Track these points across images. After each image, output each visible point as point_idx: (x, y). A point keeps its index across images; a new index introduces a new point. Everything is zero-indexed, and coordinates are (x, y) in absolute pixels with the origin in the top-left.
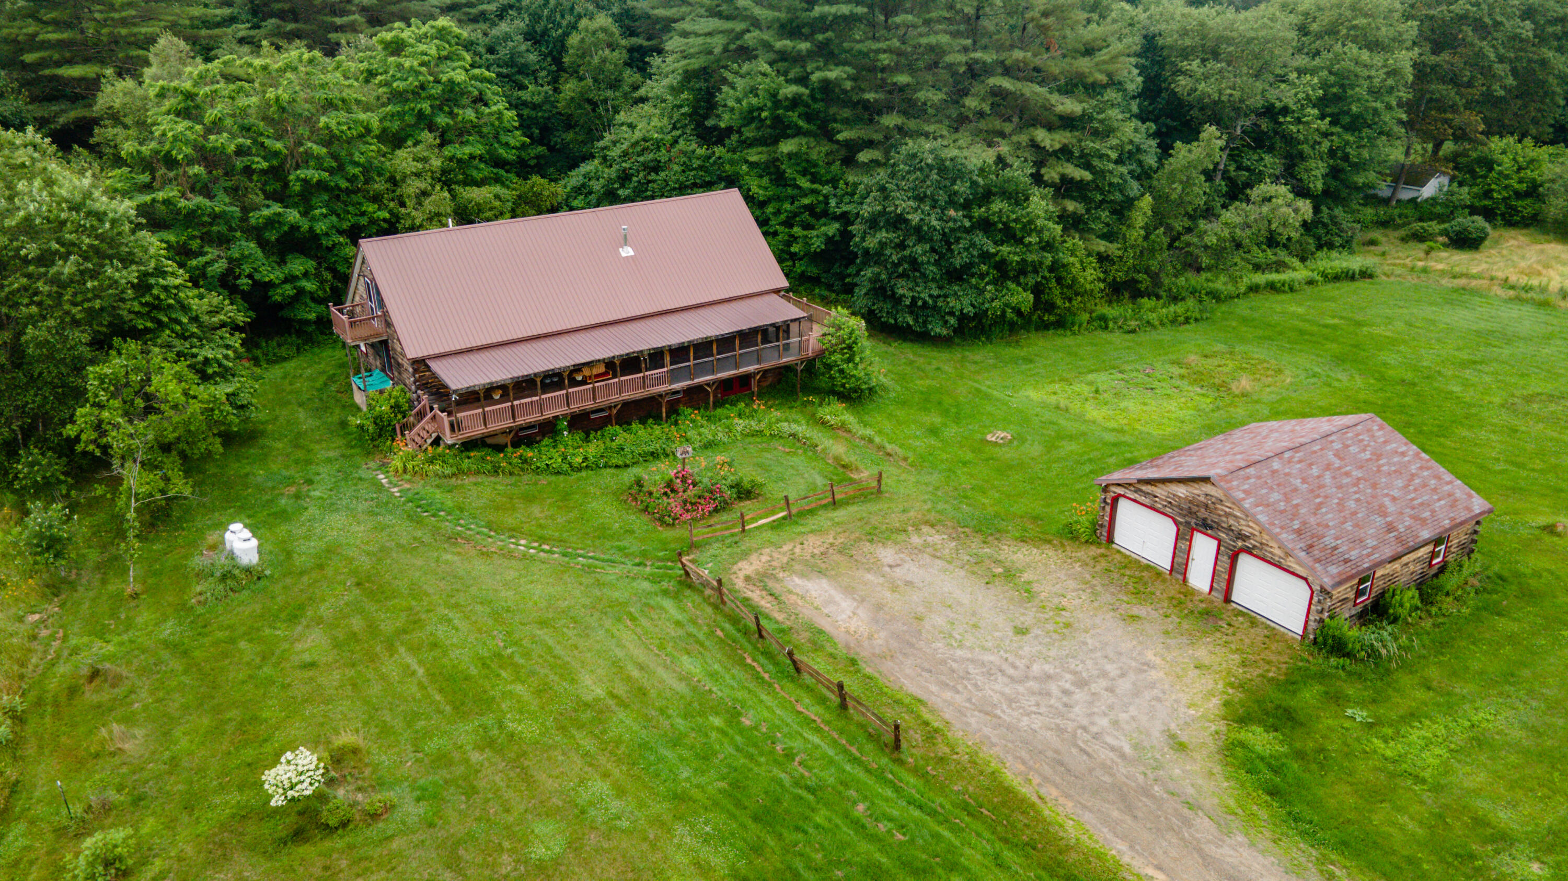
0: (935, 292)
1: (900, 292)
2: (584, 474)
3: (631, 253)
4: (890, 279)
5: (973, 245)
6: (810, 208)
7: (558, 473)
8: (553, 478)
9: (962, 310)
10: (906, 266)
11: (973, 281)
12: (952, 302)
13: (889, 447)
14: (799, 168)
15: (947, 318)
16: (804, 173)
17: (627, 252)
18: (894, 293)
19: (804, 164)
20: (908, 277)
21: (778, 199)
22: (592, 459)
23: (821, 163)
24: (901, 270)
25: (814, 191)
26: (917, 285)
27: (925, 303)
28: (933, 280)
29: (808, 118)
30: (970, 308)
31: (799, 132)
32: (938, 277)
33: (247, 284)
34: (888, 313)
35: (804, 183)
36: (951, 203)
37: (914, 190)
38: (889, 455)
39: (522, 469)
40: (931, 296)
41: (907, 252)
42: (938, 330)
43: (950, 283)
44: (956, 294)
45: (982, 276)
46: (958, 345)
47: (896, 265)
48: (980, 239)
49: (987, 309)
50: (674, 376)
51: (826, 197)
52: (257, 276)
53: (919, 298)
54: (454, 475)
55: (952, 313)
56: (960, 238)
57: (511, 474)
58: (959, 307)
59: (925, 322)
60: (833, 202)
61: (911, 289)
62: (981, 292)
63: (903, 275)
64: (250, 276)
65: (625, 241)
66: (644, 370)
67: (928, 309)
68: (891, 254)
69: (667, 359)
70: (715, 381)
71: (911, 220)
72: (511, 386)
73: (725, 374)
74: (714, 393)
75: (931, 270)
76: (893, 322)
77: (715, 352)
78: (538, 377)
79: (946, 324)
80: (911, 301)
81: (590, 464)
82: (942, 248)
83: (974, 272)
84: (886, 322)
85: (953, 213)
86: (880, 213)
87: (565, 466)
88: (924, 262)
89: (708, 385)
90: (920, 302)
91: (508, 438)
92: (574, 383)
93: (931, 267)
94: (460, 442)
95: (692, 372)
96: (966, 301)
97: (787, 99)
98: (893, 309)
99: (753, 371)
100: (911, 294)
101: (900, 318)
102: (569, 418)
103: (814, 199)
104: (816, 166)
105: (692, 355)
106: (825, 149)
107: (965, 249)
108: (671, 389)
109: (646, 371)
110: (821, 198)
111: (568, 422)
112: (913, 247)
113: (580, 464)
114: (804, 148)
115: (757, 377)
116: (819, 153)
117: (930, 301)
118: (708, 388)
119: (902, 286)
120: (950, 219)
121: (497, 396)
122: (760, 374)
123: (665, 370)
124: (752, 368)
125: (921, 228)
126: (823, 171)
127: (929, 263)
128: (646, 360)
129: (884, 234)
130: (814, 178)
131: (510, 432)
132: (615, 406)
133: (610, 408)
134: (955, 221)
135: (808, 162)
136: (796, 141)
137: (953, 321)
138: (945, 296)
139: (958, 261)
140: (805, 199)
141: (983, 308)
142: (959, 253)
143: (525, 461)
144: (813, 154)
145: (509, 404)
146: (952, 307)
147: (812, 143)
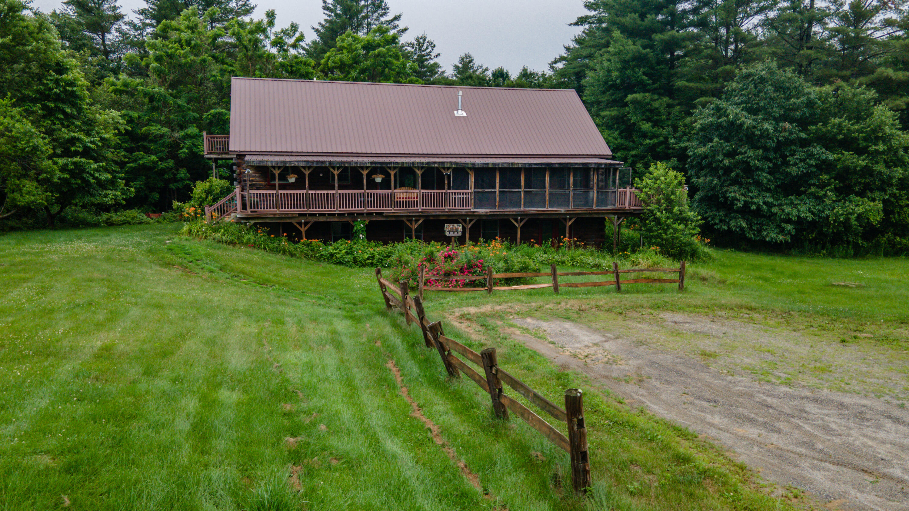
0: (770, 200)
2: (366, 269)
3: (465, 114)
4: (722, 186)
5: (811, 156)
6: (652, 149)
7: (340, 263)
8: (333, 266)
9: (799, 216)
10: (738, 171)
11: (813, 189)
12: (788, 210)
13: (704, 272)
14: (644, 117)
15: (783, 225)
16: (648, 120)
17: (461, 113)
18: (726, 198)
19: (647, 113)
20: (741, 184)
21: (626, 149)
22: (377, 257)
23: (662, 110)
24: (733, 174)
25: (655, 135)
26: (749, 191)
27: (759, 208)
28: (768, 190)
29: (653, 76)
30: (809, 215)
31: (645, 88)
32: (773, 187)
34: (721, 221)
35: (646, 126)
36: (784, 118)
37: (746, 103)
38: (703, 279)
39: (306, 255)
40: (765, 203)
41: (739, 158)
42: (774, 235)
43: (786, 196)
44: (792, 203)
45: (822, 186)
46: (796, 256)
47: (728, 170)
48: (817, 150)
49: (828, 217)
50: (478, 200)
51: (666, 139)
53: (753, 203)
54: (232, 243)
55: (789, 221)
56: (795, 151)
57: (292, 255)
58: (795, 212)
59: (760, 231)
60: (672, 141)
61: (743, 195)
62: (820, 201)
63: (735, 182)
66: (446, 187)
67: (763, 216)
68: (722, 160)
69: (472, 180)
70: (524, 215)
71: (741, 125)
72: (307, 172)
73: (532, 210)
74: (521, 228)
75: (764, 177)
76: (726, 228)
77: (523, 183)
78: (334, 168)
79: (782, 231)
80: (744, 205)
81: (375, 262)
82: (776, 158)
83: (812, 182)
84: (719, 229)
85: (787, 125)
86: (712, 124)
87: (349, 258)
88: (757, 169)
89: (516, 220)
90: (754, 207)
91: (303, 230)
92: (372, 185)
93: (764, 174)
94: (252, 222)
95: (498, 199)
96: (803, 208)
97: (634, 59)
98: (726, 216)
99: (563, 212)
100: (743, 198)
101: (733, 223)
102: (367, 222)
103: (656, 141)
104: (659, 114)
105: (498, 180)
106: (666, 99)
107: (801, 160)
108: (473, 212)
109: (449, 188)
110: (661, 139)
111: (367, 226)
112: (746, 152)
113: (365, 260)
114: (648, 100)
115: (570, 223)
116: (661, 105)
117: (765, 207)
118: (516, 224)
119: (735, 192)
120: (785, 130)
121: (292, 179)
122: (573, 220)
123: (469, 191)
124: (562, 210)
125: (753, 133)
126: (664, 117)
127: (763, 170)
128: (449, 176)
129: (716, 139)
130: (656, 124)
131: (306, 223)
132: (416, 221)
133: (411, 221)
134: (791, 133)
135: (651, 111)
136: (642, 94)
137: (789, 227)
138: (780, 205)
139: (794, 171)
140: (648, 141)
141: (823, 215)
142: (795, 164)
143: (313, 250)
144: (656, 104)
145: (305, 192)
146: (788, 214)
147: (656, 97)
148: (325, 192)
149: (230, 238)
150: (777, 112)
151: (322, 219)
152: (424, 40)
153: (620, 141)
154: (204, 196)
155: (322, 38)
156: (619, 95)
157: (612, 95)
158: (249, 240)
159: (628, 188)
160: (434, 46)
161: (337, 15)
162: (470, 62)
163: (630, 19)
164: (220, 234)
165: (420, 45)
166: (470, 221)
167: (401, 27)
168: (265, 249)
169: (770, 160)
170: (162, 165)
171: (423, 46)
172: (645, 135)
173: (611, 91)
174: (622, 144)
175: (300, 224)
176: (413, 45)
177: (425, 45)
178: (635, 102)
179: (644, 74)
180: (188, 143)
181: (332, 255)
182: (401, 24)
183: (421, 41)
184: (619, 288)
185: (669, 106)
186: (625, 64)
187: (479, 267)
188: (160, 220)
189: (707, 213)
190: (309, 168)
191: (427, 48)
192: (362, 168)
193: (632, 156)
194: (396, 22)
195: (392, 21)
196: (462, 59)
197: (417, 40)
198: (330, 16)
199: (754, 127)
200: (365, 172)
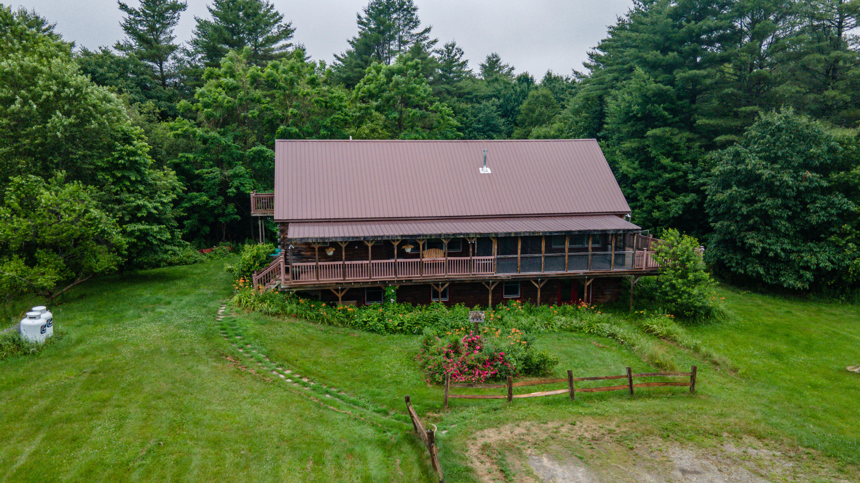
0: (789, 247)
1: (751, 241)
2: (396, 336)
3: (489, 171)
4: (739, 231)
5: (832, 205)
6: (670, 182)
7: (373, 331)
8: (366, 334)
9: (818, 265)
10: (756, 219)
11: (833, 238)
12: (807, 257)
13: (716, 356)
14: (663, 151)
15: (802, 272)
16: (668, 155)
17: (486, 170)
18: (744, 244)
19: (668, 148)
20: (759, 230)
21: (646, 179)
22: (406, 324)
23: (682, 146)
24: (751, 222)
25: (675, 170)
26: (768, 238)
27: (777, 255)
28: (786, 236)
29: (673, 111)
30: (828, 264)
31: (665, 123)
32: (791, 233)
33: (233, 192)
34: (737, 263)
35: (666, 161)
36: (806, 166)
37: (764, 151)
38: (716, 363)
39: (342, 322)
40: (783, 250)
41: (758, 206)
42: (791, 282)
43: (805, 241)
44: (811, 250)
45: (843, 235)
46: (814, 301)
47: (746, 217)
48: (839, 199)
49: (848, 266)
50: (501, 265)
51: (686, 173)
52: (242, 189)
53: (771, 250)
54: (277, 314)
55: (807, 268)
56: (816, 198)
57: (330, 324)
58: (814, 260)
59: (777, 275)
60: (691, 176)
61: (760, 241)
62: (840, 249)
63: (752, 228)
64: (237, 188)
65: (485, 162)
66: (471, 254)
67: (780, 261)
68: (741, 208)
69: (495, 247)
70: (543, 278)
71: (761, 175)
72: (344, 246)
73: (552, 273)
74: (542, 289)
75: (783, 225)
76: (743, 272)
77: (543, 249)
78: (368, 241)
79: (800, 277)
80: (761, 252)
81: (404, 328)
82: (796, 205)
83: (833, 230)
84: (735, 272)
85: (809, 174)
86: (731, 171)
87: (380, 326)
88: (776, 217)
89: (536, 282)
90: (771, 254)
91: (340, 295)
92: (402, 254)
93: (783, 223)
94: (295, 290)
95: (519, 264)
96: (823, 257)
97: (655, 95)
98: (743, 259)
99: (582, 274)
100: (761, 245)
101: (750, 268)
102: (397, 287)
103: (674, 175)
104: (678, 148)
105: (519, 247)
106: (686, 134)
107: (822, 208)
108: (496, 277)
109: (473, 255)
110: (681, 173)
111: (397, 291)
112: (764, 201)
113: (395, 327)
114: (668, 135)
115: (588, 284)
116: (681, 139)
117: (783, 254)
118: (536, 285)
119: (752, 238)
120: (805, 179)
121: (330, 253)
122: (591, 281)
123: (492, 257)
124: (581, 272)
125: (773, 183)
126: (684, 152)
127: (781, 218)
128: (473, 245)
129: (735, 188)
130: (676, 158)
131: (342, 290)
132: (443, 285)
133: (437, 285)
134: (811, 181)
135: (671, 145)
136: (662, 129)
137: (808, 275)
138: (799, 252)
139: (814, 219)
140: (667, 175)
141: (843, 265)
142: (815, 212)
143: (348, 316)
144: (676, 140)
145: (341, 263)
146: (807, 262)
147: (676, 131)
148: (360, 262)
149: (275, 310)
150: (796, 160)
151: (356, 286)
152: (453, 47)
153: (639, 172)
154: (252, 263)
155: (357, 49)
156: (640, 126)
157: (633, 126)
158: (292, 311)
159: (645, 251)
160: (463, 53)
161: (370, 29)
162: (497, 61)
163: (653, 55)
164: (266, 305)
165: (449, 52)
166: (493, 283)
167: (431, 39)
168: (306, 318)
169: (790, 209)
170: (212, 203)
171: (451, 53)
172: (664, 168)
173: (632, 122)
174: (642, 175)
175: (337, 290)
176: (442, 51)
177: (454, 51)
178: (655, 137)
179: (665, 109)
180: (236, 183)
181: (365, 323)
182: (431, 36)
183: (450, 48)
184: (632, 392)
185: (689, 140)
186: (646, 99)
187: (500, 360)
188: (212, 255)
189: (723, 255)
190: (345, 242)
191: (456, 55)
192: (394, 241)
193: (652, 187)
194: (426, 35)
195: (422, 33)
196: (489, 58)
197: (447, 47)
198: (363, 30)
199: (773, 176)
200: (396, 244)
